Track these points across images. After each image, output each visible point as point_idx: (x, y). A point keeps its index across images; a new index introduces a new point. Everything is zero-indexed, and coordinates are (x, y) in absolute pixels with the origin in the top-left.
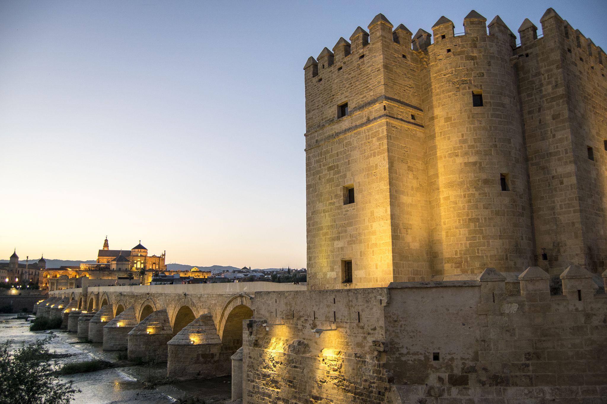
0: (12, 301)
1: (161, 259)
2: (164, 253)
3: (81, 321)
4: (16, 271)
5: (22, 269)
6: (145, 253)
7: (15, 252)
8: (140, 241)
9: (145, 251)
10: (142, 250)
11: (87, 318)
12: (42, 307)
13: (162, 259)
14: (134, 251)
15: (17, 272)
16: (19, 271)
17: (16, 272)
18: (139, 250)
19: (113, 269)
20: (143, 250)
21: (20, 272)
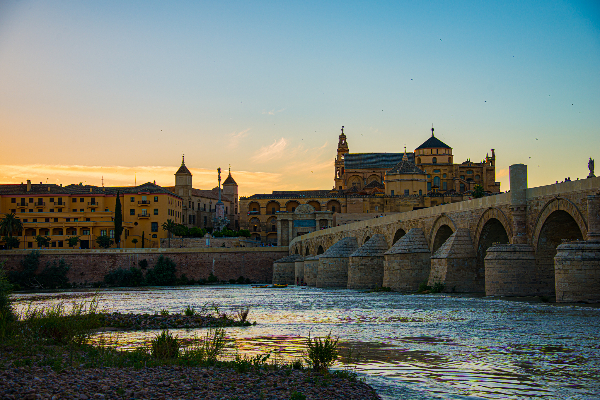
0: (214, 261)
1: (485, 168)
2: (490, 156)
3: (568, 263)
4: (190, 202)
5: (197, 198)
6: (448, 157)
7: (183, 162)
8: (433, 130)
9: (447, 152)
10: (438, 149)
11: (584, 254)
12: (328, 260)
13: (487, 170)
14: (421, 153)
15: (191, 204)
16: (193, 203)
17: (190, 207)
18: (434, 151)
19: (393, 191)
20: (442, 151)
21: (196, 206)
